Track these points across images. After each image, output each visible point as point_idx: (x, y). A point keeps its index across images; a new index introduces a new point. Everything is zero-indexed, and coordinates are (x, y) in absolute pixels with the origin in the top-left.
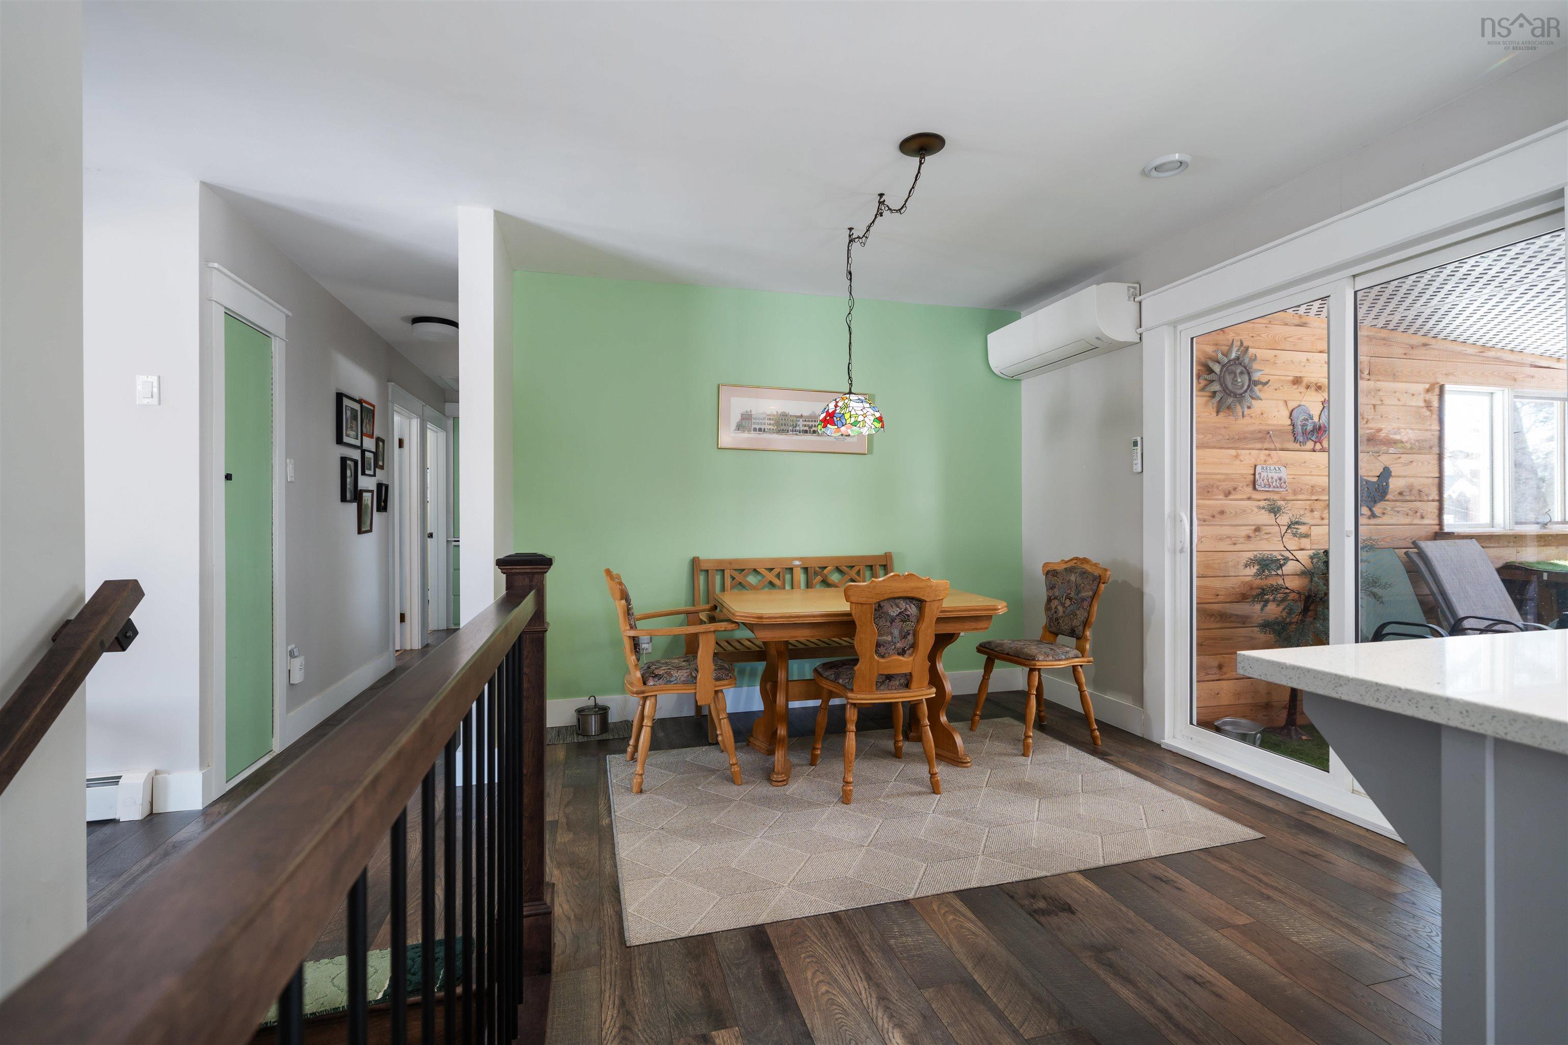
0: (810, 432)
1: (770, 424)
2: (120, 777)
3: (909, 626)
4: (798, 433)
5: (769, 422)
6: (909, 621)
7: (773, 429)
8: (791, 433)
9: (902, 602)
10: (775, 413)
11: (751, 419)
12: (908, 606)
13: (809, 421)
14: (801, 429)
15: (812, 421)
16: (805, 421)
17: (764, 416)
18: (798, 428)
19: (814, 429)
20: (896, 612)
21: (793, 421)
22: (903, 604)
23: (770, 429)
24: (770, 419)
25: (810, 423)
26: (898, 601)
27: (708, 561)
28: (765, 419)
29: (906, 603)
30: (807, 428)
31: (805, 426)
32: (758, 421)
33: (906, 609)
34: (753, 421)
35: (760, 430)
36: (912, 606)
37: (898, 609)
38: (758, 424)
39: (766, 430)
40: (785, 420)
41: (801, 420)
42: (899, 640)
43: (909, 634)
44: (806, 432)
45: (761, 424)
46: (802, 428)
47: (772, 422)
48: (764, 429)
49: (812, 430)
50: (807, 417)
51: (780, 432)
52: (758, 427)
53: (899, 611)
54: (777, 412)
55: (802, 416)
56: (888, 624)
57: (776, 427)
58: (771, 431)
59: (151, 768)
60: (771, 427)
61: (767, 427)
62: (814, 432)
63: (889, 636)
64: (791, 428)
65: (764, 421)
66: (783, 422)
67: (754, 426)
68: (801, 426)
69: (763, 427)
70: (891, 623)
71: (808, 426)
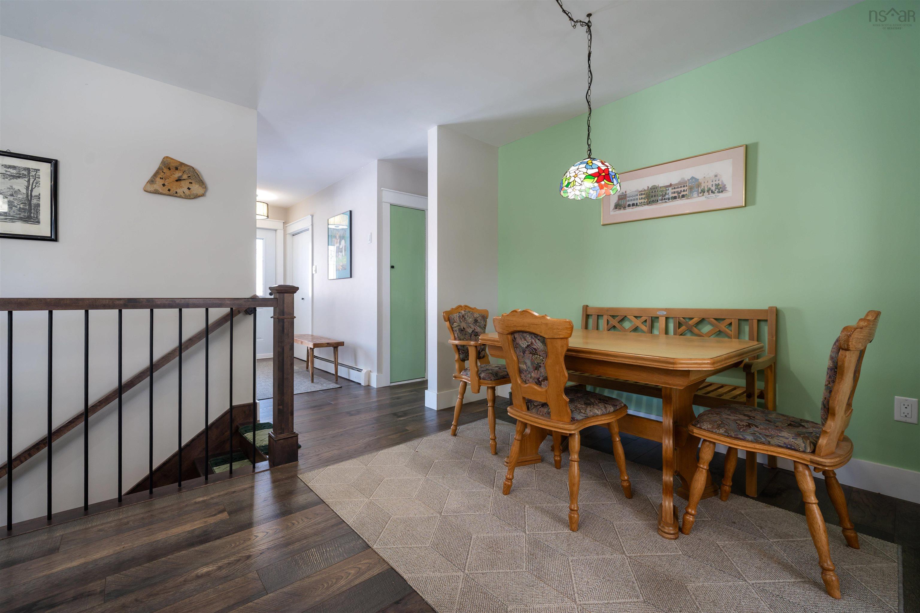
0: (679, 197)
1: (642, 198)
2: (362, 370)
3: (538, 359)
4: (667, 201)
5: (641, 197)
6: (537, 355)
7: (644, 202)
8: (661, 202)
9: (528, 336)
10: (646, 188)
11: (626, 198)
12: (533, 341)
13: (678, 188)
14: (670, 197)
15: (681, 187)
16: (675, 188)
17: (636, 193)
18: (667, 196)
19: (683, 193)
20: (524, 344)
21: (662, 191)
22: (529, 338)
23: (642, 203)
24: (642, 194)
25: (679, 190)
26: (525, 335)
27: (593, 308)
28: (637, 195)
29: (532, 337)
30: (676, 195)
31: (674, 193)
32: (631, 198)
33: (532, 343)
34: (628, 199)
35: (633, 205)
36: (537, 341)
37: (525, 342)
38: (631, 200)
39: (638, 204)
40: (655, 192)
41: (670, 189)
42: (532, 370)
43: (540, 366)
44: (675, 198)
45: (634, 200)
46: (671, 195)
47: (643, 196)
48: (637, 204)
49: (681, 195)
50: (676, 184)
51: (649, 203)
52: (631, 203)
53: (527, 344)
54: (648, 187)
55: (671, 185)
56: (522, 354)
57: (647, 200)
58: (642, 204)
59: (369, 369)
60: (643, 201)
61: (639, 201)
62: (683, 196)
63: (525, 366)
64: (660, 198)
65: (637, 197)
66: (653, 194)
67: (628, 203)
68: (670, 194)
69: (635, 202)
70: (524, 354)
71: (678, 192)
